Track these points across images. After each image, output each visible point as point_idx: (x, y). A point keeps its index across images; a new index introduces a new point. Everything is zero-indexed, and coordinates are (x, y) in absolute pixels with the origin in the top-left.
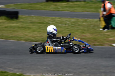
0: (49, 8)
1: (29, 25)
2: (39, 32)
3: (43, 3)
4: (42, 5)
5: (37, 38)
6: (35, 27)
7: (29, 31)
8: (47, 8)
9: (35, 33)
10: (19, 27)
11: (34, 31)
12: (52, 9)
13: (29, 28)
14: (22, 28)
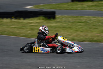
0: (77, 7)
1: (69, 25)
2: (82, 31)
3: (69, 3)
4: (69, 5)
5: (82, 37)
6: (75, 26)
7: (71, 31)
8: (74, 7)
9: (78, 32)
10: (60, 27)
11: (77, 31)
12: (79, 9)
13: (70, 28)
14: (63, 27)
